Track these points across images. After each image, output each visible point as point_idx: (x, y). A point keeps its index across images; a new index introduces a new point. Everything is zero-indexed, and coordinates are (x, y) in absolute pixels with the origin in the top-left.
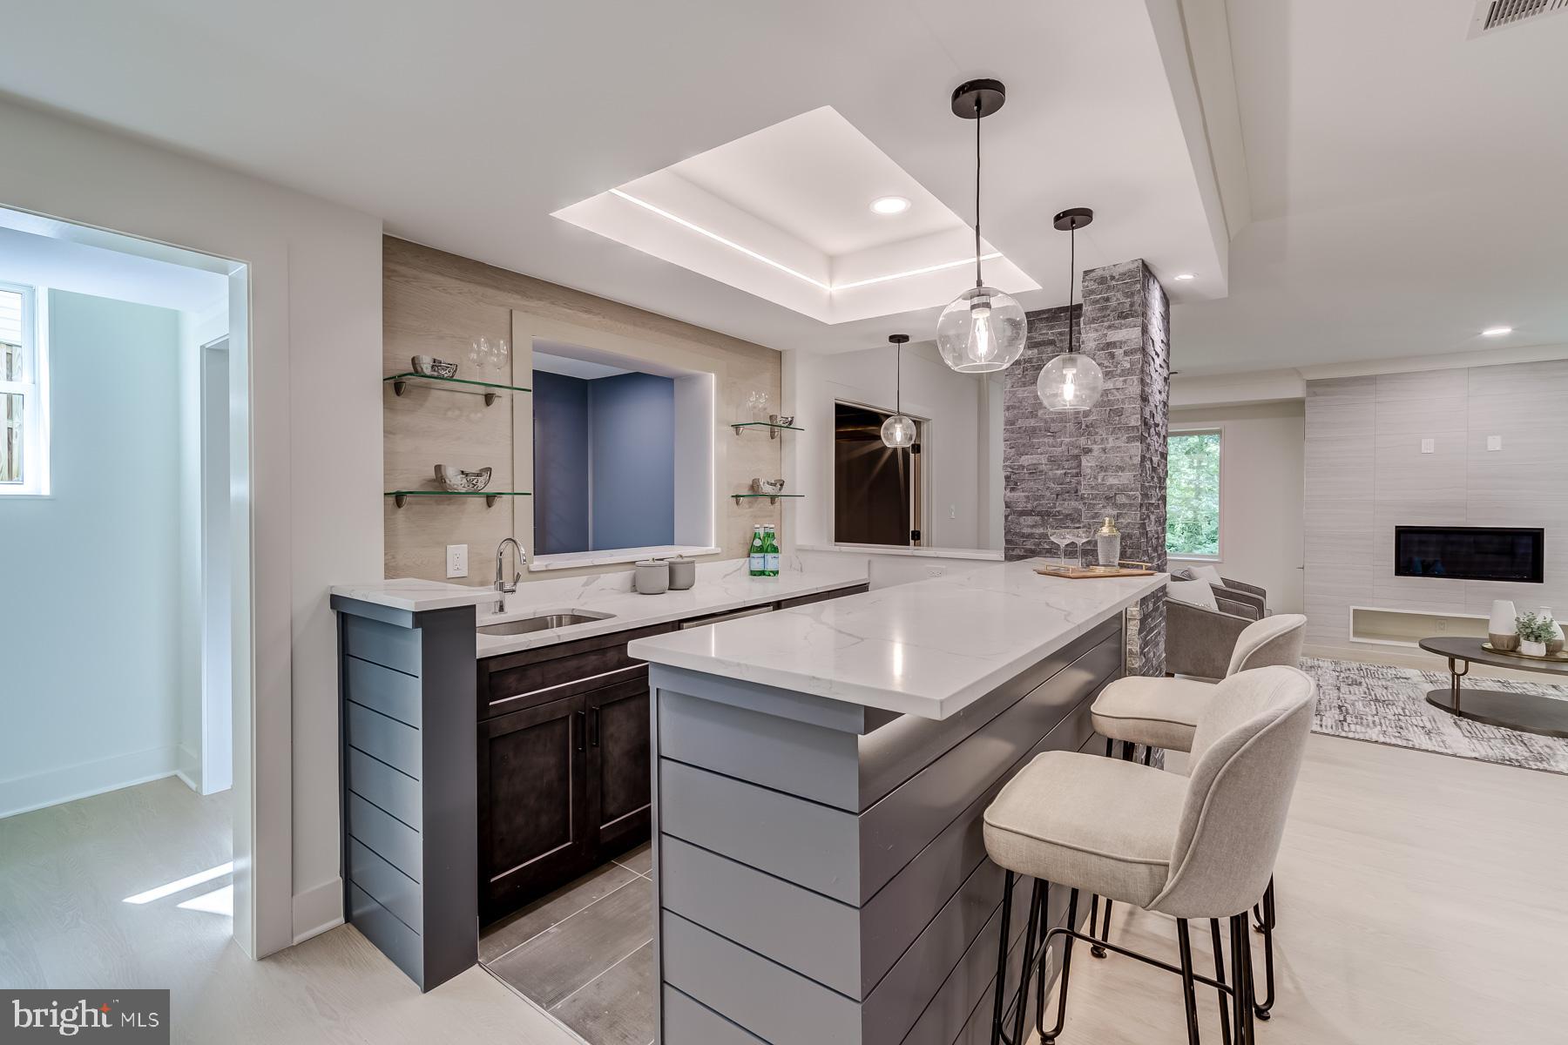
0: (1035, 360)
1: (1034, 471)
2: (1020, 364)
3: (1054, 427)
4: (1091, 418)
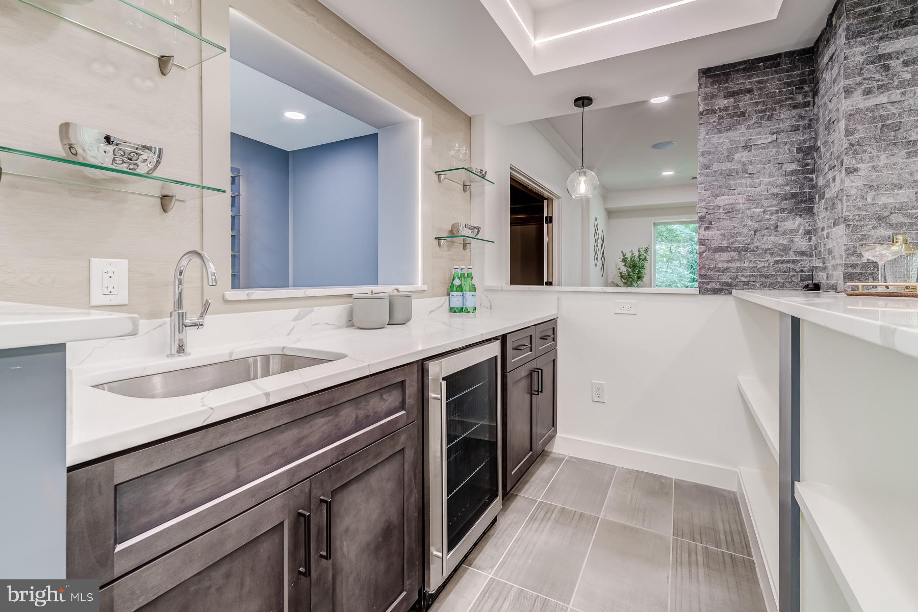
0: (730, 108)
1: (731, 210)
2: (715, 113)
3: (751, 169)
4: (856, 136)
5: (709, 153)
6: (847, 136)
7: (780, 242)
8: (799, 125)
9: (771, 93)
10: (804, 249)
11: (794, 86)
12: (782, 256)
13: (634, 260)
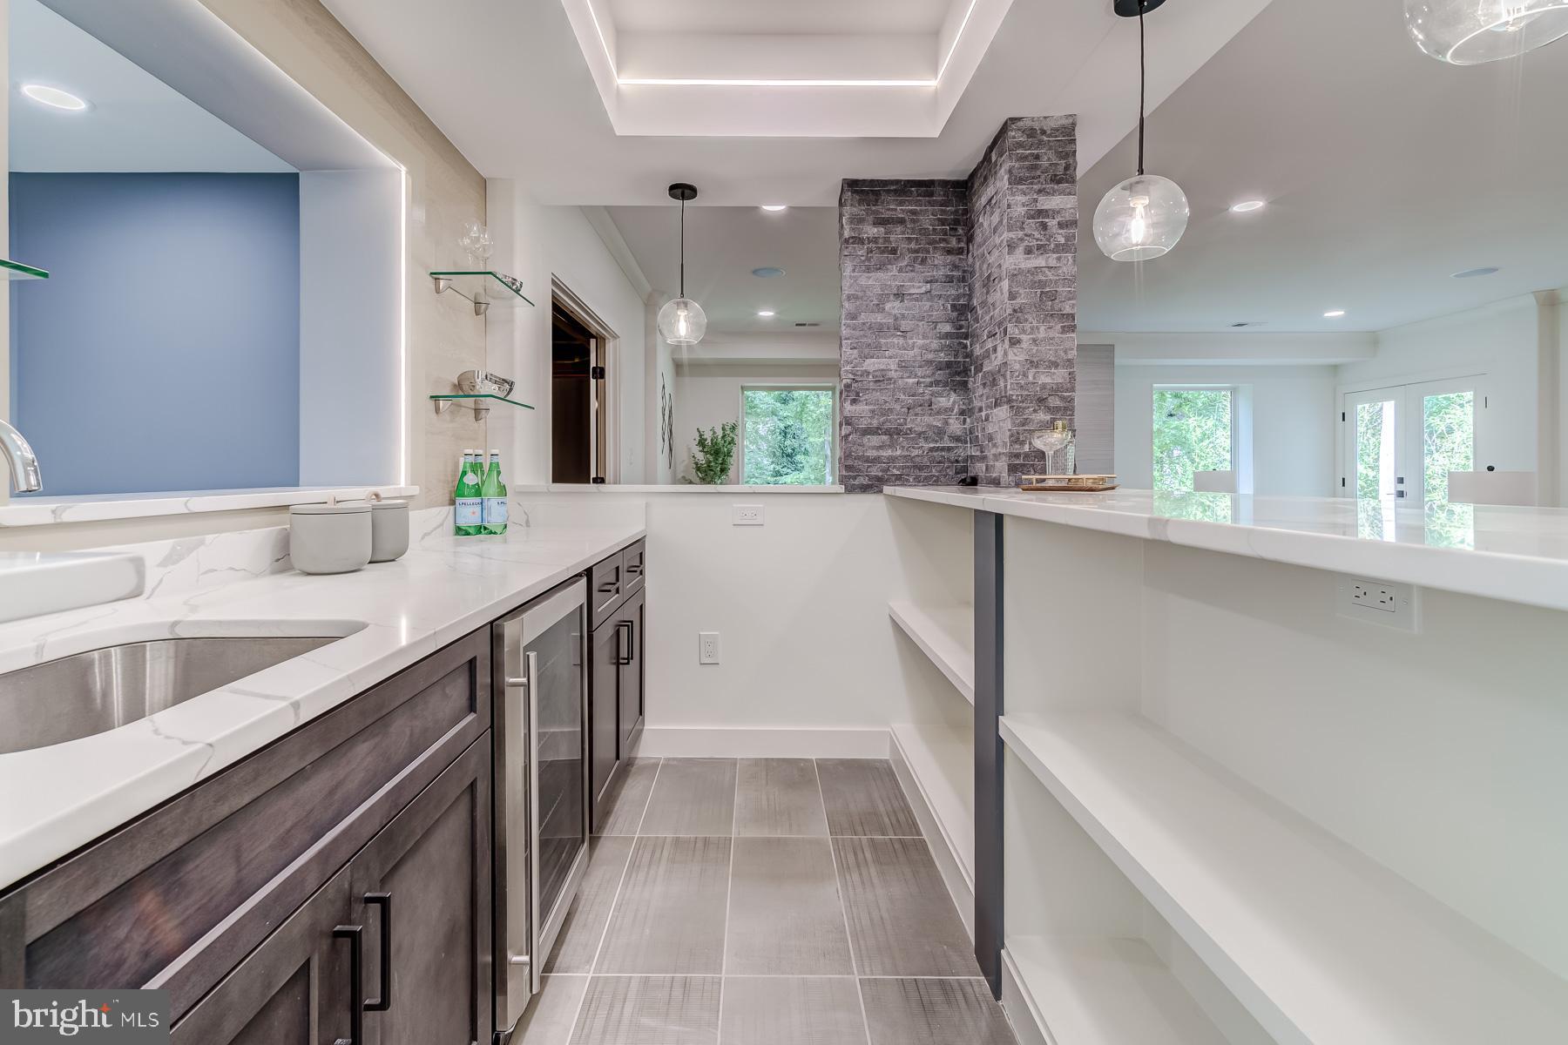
0: (881, 241)
1: (882, 379)
2: (863, 244)
3: (905, 325)
4: (1019, 301)
5: (857, 298)
6: (1010, 300)
7: (935, 423)
8: (953, 276)
9: (925, 229)
10: (959, 433)
11: (948, 225)
12: (937, 441)
13: (716, 443)
